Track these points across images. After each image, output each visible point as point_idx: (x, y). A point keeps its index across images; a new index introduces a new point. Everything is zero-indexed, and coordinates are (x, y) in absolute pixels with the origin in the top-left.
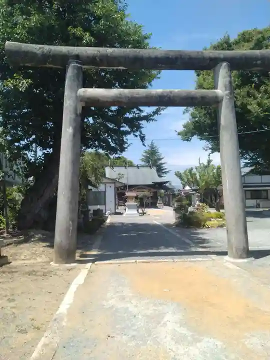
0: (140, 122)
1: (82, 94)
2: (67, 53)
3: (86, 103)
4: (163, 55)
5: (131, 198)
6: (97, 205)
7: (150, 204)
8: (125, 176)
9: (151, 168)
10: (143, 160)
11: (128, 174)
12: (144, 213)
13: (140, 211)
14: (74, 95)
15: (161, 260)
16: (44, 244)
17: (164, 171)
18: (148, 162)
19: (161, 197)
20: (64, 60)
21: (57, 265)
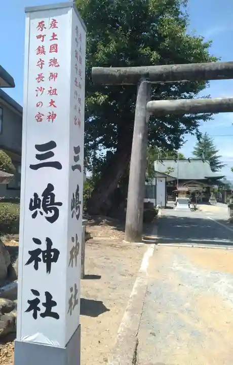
0: (197, 121)
1: (150, 106)
2: (139, 72)
3: (154, 113)
4: (224, 67)
5: (183, 193)
6: (148, 198)
7: (201, 200)
8: (176, 170)
9: (204, 162)
10: (194, 153)
11: (178, 168)
12: (195, 209)
13: (191, 206)
14: (144, 107)
15: (216, 248)
16: (112, 227)
17: (218, 165)
18: (201, 155)
19: (214, 193)
20: (137, 78)
21: (128, 242)
